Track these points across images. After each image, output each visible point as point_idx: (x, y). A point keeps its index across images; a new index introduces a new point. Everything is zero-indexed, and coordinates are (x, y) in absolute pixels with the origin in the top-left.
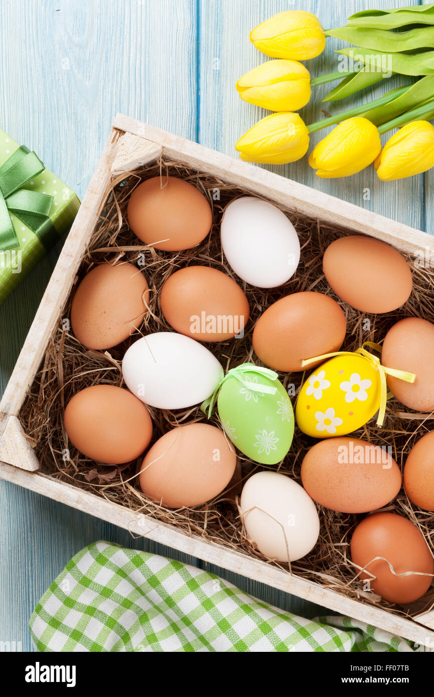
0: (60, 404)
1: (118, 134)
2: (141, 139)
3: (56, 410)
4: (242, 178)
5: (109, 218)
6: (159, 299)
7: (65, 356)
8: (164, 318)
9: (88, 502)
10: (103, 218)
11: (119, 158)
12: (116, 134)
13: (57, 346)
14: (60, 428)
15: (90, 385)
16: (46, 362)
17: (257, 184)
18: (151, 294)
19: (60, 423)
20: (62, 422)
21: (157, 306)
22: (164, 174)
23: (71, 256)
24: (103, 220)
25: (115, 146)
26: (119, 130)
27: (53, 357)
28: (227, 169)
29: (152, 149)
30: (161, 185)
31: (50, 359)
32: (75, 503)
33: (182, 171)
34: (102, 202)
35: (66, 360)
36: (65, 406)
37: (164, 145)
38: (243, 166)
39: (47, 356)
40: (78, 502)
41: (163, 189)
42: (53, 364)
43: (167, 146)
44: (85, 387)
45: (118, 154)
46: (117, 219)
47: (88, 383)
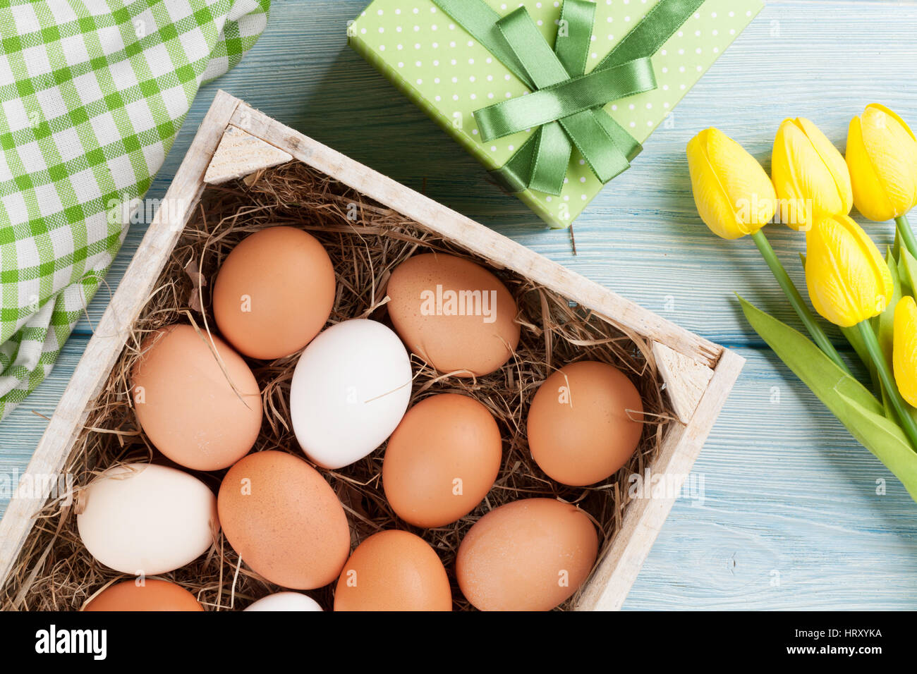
0: (309, 222)
1: (713, 357)
2: (701, 394)
3: (301, 216)
4: (626, 541)
5: (586, 327)
6: (461, 391)
7: (383, 238)
8: (430, 396)
9: (150, 262)
10: (588, 318)
11: (675, 358)
12: (713, 354)
13: (399, 228)
14: (273, 220)
15: (335, 270)
16: (374, 209)
17: (616, 561)
18: (467, 380)
19: (279, 221)
20: (282, 224)
21: (450, 387)
22: (648, 418)
23: (531, 269)
24: (585, 318)
25: (695, 350)
26: (719, 359)
27: (381, 220)
28: (643, 520)
29: (684, 408)
30: (631, 411)
31: (380, 216)
32: (149, 242)
33: (650, 444)
34: (611, 320)
35: (376, 239)
36: (305, 230)
37: (689, 427)
38: (644, 546)
39: (384, 212)
40: (150, 246)
41: (625, 412)
42: (369, 219)
43: (688, 431)
44: (334, 264)
45: (681, 355)
46: (585, 338)
47: (339, 268)
